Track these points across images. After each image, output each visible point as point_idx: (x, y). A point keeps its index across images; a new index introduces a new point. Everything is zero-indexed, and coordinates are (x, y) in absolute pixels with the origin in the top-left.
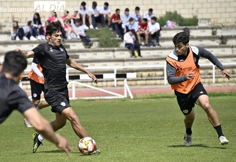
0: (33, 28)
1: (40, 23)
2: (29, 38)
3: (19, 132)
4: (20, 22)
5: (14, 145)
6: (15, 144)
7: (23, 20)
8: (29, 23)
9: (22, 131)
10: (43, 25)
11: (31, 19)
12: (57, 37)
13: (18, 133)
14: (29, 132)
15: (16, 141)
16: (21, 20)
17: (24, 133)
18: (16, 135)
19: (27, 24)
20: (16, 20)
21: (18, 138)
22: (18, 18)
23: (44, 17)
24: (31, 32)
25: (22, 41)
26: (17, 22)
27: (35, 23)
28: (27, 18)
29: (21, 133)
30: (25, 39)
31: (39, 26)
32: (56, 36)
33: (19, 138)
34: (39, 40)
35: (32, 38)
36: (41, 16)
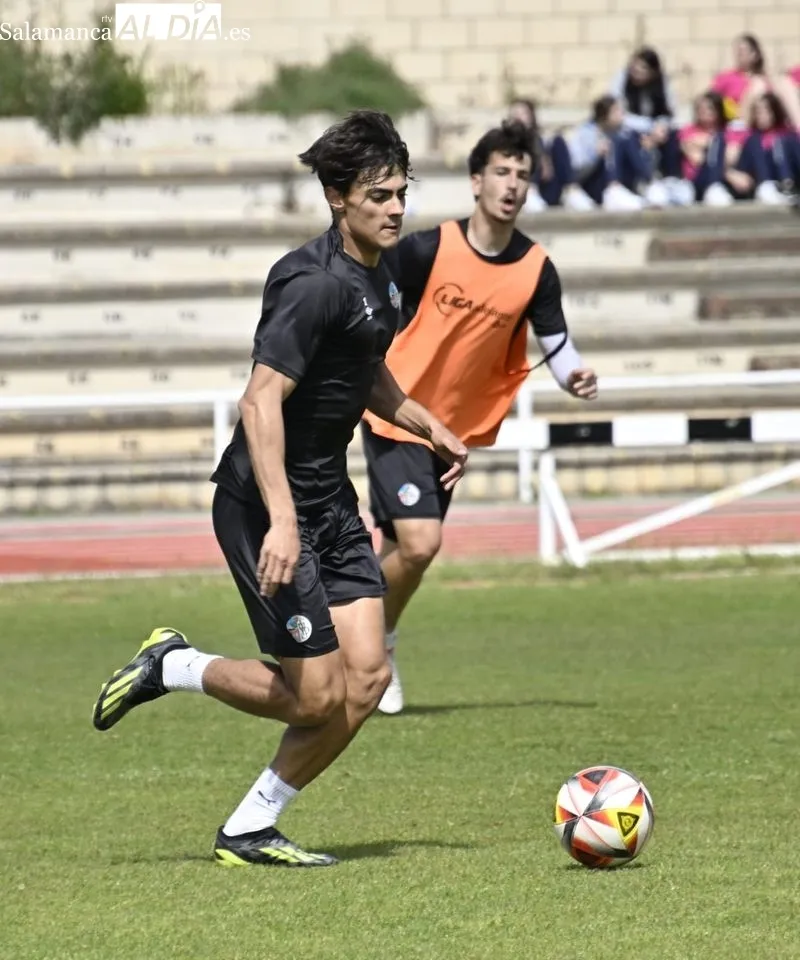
0: (622, 135)
1: (661, 109)
2: (597, 196)
3: (539, 740)
4: (548, 105)
5: (512, 819)
6: (514, 812)
7: (567, 93)
8: (601, 110)
9: (554, 738)
10: (683, 117)
11: (612, 84)
12: (379, 200)
13: (534, 746)
14: (597, 739)
15: (521, 791)
16: (553, 89)
17: (570, 746)
18: (520, 758)
19: (587, 113)
20: (523, 90)
21: (532, 777)
22: (536, 80)
23: (687, 71)
24: (611, 163)
25: (556, 213)
26: (531, 105)
27: (635, 109)
28: (587, 82)
29: (548, 746)
30: (577, 200)
31: (659, 129)
32: (377, 195)
33: (537, 776)
34: (656, 208)
35: (618, 198)
36: (669, 64)
